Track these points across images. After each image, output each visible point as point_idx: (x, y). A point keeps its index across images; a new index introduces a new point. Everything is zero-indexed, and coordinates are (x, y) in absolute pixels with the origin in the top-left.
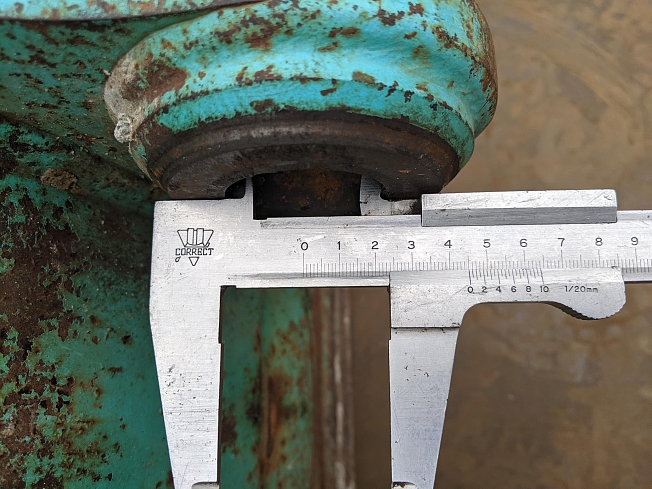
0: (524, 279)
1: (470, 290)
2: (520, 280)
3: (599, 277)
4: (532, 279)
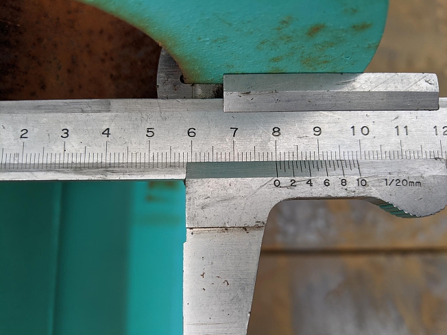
0: (339, 171)
1: (277, 185)
2: (334, 172)
3: (422, 169)
4: (347, 171)
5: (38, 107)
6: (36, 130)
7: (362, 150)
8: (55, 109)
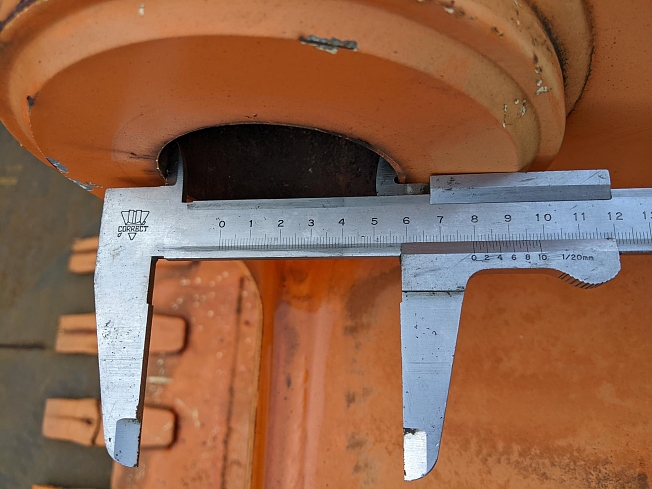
0: (524, 249)
1: (474, 259)
3: (595, 247)
4: (531, 249)
5: (290, 204)
6: (290, 221)
8: (303, 205)
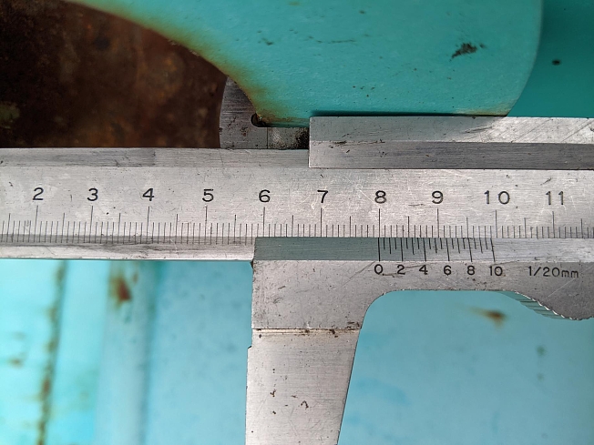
0: (466, 254)
1: (379, 271)
2: (458, 255)
3: (581, 254)
4: (476, 254)
5: (57, 158)
6: (54, 189)
7: (500, 225)
8: (81, 161)
